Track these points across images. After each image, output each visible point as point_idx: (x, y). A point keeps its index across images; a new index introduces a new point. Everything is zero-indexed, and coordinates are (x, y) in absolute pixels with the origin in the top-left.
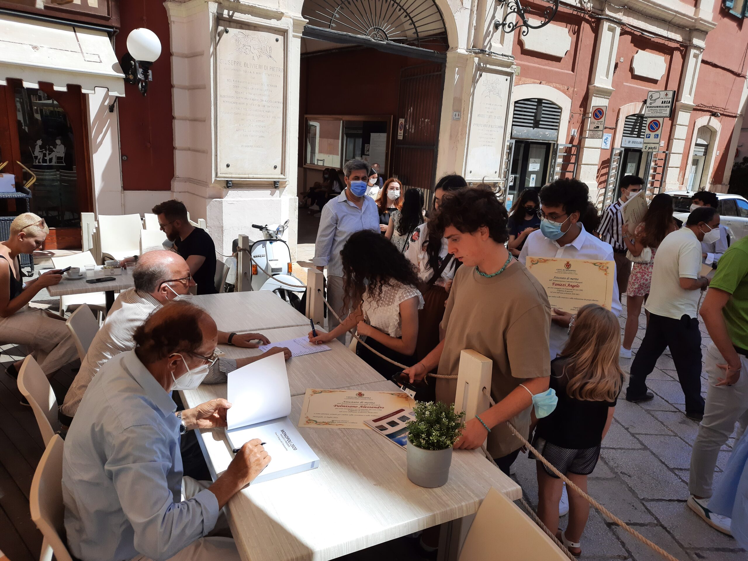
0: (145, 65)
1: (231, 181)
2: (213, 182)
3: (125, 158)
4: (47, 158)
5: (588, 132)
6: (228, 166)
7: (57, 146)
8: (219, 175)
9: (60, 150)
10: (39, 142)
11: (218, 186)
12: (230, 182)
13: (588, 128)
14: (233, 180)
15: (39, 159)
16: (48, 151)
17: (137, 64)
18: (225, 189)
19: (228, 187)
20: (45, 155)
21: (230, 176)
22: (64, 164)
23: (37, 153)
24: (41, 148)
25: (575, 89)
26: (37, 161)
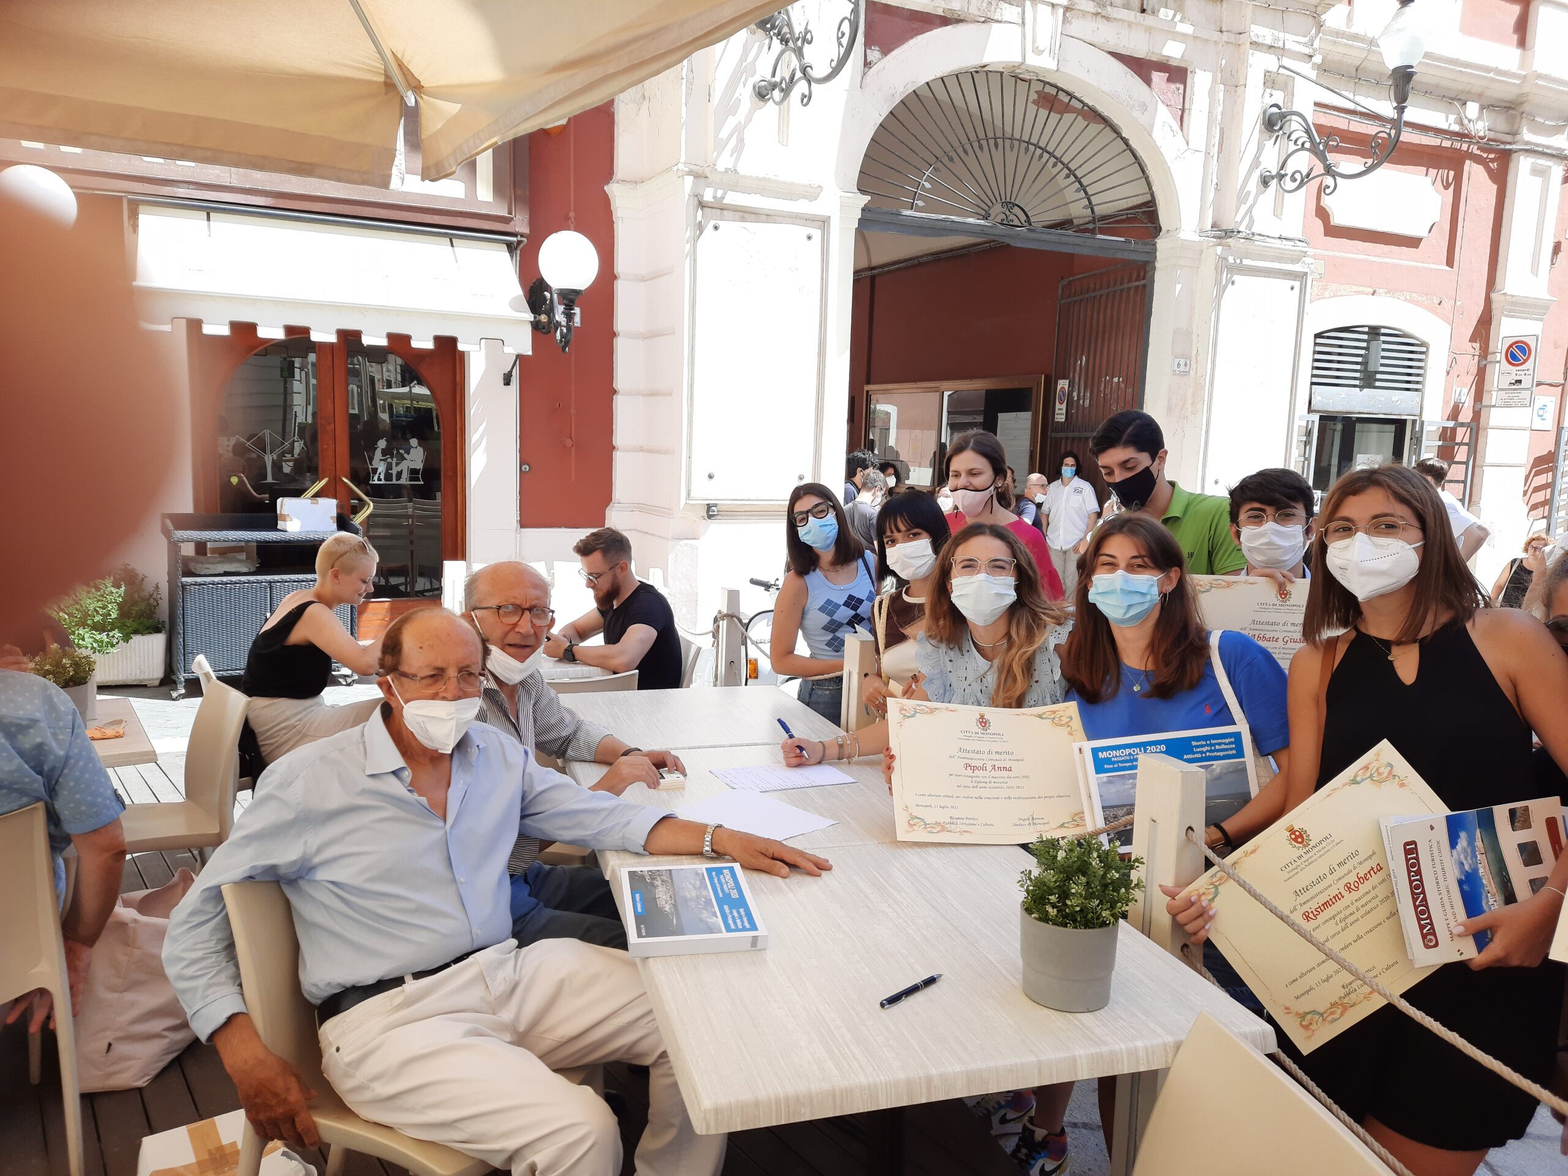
0: (570, 298)
1: (716, 505)
2: (681, 509)
3: (526, 468)
5: (1494, 393)
6: (711, 477)
7: (412, 450)
8: (692, 494)
10: (382, 444)
11: (690, 516)
12: (714, 508)
13: (1495, 385)
14: (720, 504)
15: (380, 474)
16: (395, 459)
17: (555, 296)
18: (704, 521)
19: (710, 517)
21: (714, 495)
23: (378, 462)
24: (384, 453)
25: (1458, 303)
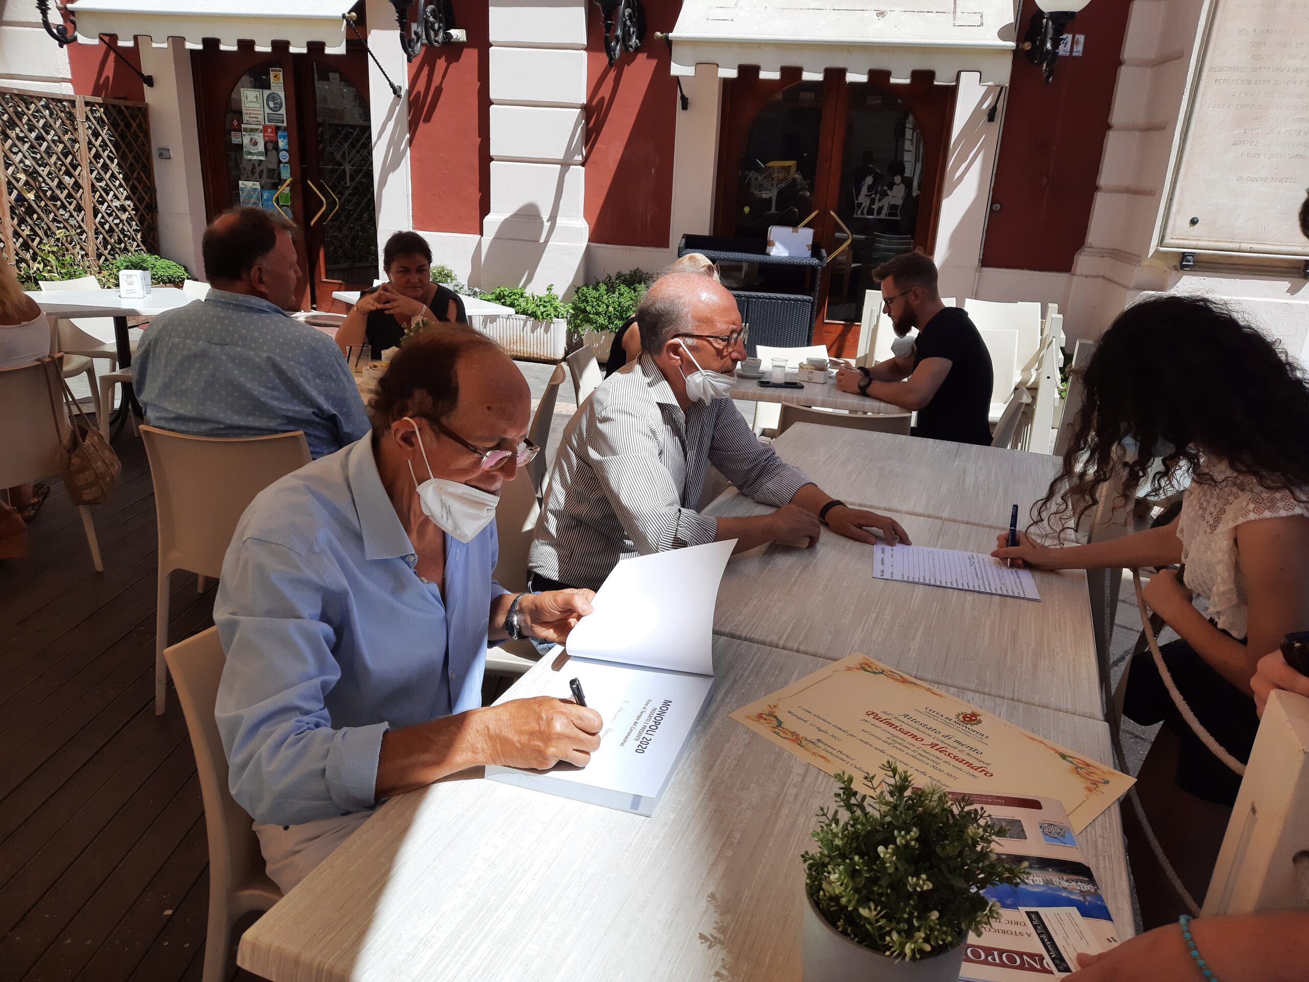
0: (1061, 21)
1: (1192, 254)
2: (1150, 256)
3: (997, 207)
4: (875, 207)
6: (1194, 222)
7: (895, 187)
8: (1167, 240)
9: (897, 195)
10: (869, 180)
11: (1161, 265)
12: (1189, 258)
14: (1199, 254)
15: (864, 208)
16: (878, 195)
17: (1046, 21)
18: (1174, 272)
19: (1183, 267)
20: (873, 202)
21: (1194, 243)
22: (899, 218)
23: (863, 199)
24: (870, 188)
26: (859, 212)
